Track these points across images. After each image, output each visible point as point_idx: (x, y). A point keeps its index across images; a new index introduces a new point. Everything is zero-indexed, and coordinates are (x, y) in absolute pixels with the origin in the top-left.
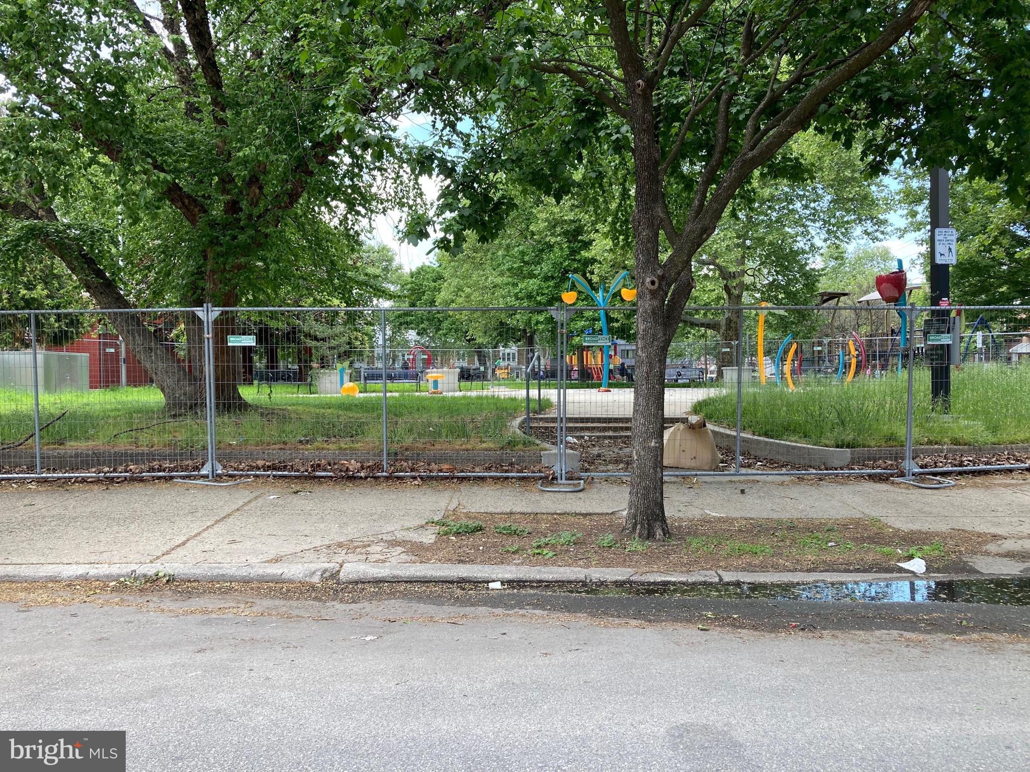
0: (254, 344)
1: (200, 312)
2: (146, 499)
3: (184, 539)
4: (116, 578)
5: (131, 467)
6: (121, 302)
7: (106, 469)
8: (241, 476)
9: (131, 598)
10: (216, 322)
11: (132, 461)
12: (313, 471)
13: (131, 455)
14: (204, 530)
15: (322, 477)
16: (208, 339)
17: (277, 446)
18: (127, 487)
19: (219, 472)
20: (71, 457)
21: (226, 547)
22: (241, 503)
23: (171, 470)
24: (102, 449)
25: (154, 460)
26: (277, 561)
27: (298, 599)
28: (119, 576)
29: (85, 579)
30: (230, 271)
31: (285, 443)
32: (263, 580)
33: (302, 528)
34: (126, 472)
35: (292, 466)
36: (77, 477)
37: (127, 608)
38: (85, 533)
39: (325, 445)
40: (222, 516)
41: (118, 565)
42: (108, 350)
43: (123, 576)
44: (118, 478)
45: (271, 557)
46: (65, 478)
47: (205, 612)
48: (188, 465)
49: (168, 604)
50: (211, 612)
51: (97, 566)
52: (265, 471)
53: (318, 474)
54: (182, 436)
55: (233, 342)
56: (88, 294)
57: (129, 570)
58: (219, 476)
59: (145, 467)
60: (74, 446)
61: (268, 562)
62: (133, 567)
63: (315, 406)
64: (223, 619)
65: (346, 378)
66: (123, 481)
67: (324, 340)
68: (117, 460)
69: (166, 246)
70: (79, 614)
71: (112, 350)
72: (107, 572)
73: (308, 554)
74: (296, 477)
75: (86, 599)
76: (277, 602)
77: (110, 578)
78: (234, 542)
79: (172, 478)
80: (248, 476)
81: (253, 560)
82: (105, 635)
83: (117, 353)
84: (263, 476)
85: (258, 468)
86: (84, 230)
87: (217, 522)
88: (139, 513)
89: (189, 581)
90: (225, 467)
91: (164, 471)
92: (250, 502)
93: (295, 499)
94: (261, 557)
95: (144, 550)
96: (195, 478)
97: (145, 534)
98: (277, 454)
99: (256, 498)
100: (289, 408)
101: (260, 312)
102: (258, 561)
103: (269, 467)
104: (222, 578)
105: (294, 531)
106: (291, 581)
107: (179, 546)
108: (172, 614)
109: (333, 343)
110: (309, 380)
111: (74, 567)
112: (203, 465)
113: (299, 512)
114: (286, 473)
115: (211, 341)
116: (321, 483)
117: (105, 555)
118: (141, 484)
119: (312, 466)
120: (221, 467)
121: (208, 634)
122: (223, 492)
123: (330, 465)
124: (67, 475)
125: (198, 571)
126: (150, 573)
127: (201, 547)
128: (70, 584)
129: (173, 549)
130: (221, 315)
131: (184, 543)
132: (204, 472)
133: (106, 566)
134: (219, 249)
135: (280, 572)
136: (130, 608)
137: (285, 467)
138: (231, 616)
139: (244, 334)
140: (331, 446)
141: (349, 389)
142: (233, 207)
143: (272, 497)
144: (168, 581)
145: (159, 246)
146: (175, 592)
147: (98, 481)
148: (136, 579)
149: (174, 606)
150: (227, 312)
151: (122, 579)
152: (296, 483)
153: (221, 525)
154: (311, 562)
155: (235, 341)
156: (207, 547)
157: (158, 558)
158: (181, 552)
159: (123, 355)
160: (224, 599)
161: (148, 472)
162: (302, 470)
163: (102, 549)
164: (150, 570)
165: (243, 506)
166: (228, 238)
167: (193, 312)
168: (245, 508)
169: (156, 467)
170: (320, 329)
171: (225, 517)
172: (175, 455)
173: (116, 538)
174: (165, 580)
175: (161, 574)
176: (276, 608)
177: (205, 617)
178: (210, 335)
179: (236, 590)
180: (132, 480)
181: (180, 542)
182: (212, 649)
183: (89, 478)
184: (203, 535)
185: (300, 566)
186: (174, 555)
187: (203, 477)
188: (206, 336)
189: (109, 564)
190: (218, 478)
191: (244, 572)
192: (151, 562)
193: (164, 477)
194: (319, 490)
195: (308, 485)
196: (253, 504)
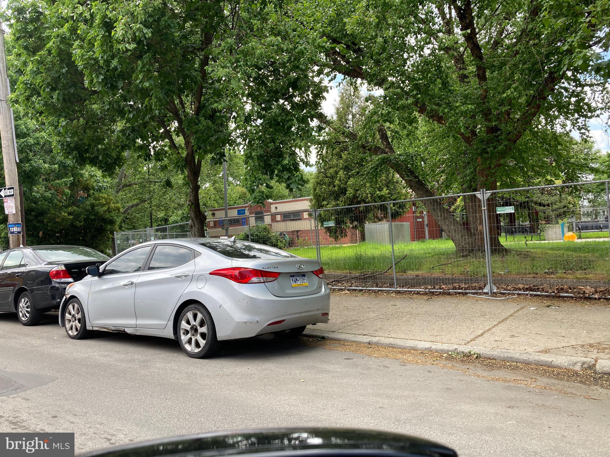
0: (514, 212)
1: (479, 195)
2: (454, 305)
3: (482, 332)
4: (447, 352)
5: (443, 286)
6: (428, 193)
7: (430, 287)
8: (509, 294)
9: (458, 365)
10: (488, 200)
11: (443, 283)
12: (559, 292)
13: (443, 279)
14: (493, 327)
15: (565, 297)
16: (484, 210)
17: (531, 276)
18: (442, 298)
19: (495, 291)
20: (411, 280)
21: (509, 339)
22: (512, 311)
23: (466, 289)
24: (426, 275)
25: (456, 283)
26: (546, 352)
27: (568, 381)
28: (448, 351)
29: (430, 350)
30: (493, 169)
31: (537, 274)
32: (539, 363)
33: (559, 331)
34: (441, 289)
35: (543, 289)
36: (415, 291)
37: (457, 371)
38: (425, 323)
39: (565, 276)
40: (502, 319)
41: (447, 345)
42: (418, 220)
43: (450, 351)
44: (436, 292)
45: (541, 349)
46: (409, 291)
47: (505, 381)
48: (475, 286)
49: (480, 372)
50: (509, 381)
51: (435, 343)
52: (524, 291)
53: (562, 294)
54: (469, 269)
55: (500, 211)
56: (411, 190)
57: (454, 348)
58: (494, 293)
59: (450, 286)
60: (411, 274)
61: (539, 352)
62: (456, 346)
63: (549, 249)
64: (519, 388)
65: (566, 229)
66: (439, 294)
67: (548, 205)
68: (435, 282)
69: (452, 158)
70: (432, 371)
71: (421, 220)
72: (441, 348)
73: (568, 350)
74: (546, 296)
75: (433, 363)
76: (553, 381)
77: (443, 351)
78: (513, 336)
79: (466, 293)
80: (514, 294)
81: (530, 350)
82: (449, 387)
83: (423, 221)
84: (523, 294)
85: (520, 290)
86: (408, 156)
87: (499, 323)
88: (451, 314)
89: (489, 359)
90: (498, 288)
91: (462, 289)
92: (518, 311)
93: (548, 310)
94: (534, 348)
95: (459, 336)
96: (480, 294)
97: (458, 327)
98: (530, 280)
99: (522, 308)
100: (531, 250)
101: (509, 192)
102: (532, 350)
103: (527, 289)
104: (511, 359)
105: (555, 333)
106: (559, 367)
107: (479, 336)
108: (484, 379)
109: (555, 207)
110: (539, 231)
111: (423, 343)
112: (485, 286)
113: (554, 320)
114: (539, 293)
115: (486, 211)
116: (565, 301)
117: (438, 338)
118: (449, 297)
119: (557, 289)
120: (496, 288)
121: (512, 396)
122: (499, 304)
123: (570, 289)
124: (409, 289)
125: (495, 353)
126: (465, 351)
127: (492, 339)
128: (423, 352)
129: (476, 338)
130: (491, 195)
131: (482, 335)
132: (485, 290)
133: (440, 344)
134: (486, 155)
135: (550, 360)
136: (459, 372)
137: (538, 289)
138: (523, 386)
139: (507, 206)
140: (569, 276)
141: (569, 237)
142: (493, 130)
143: (532, 309)
144: (477, 357)
145: (448, 159)
146: (482, 364)
147: (425, 294)
148: (458, 354)
149: (485, 374)
150: (495, 193)
151: (450, 353)
152: (547, 300)
153: (502, 324)
154: (572, 356)
155: (501, 210)
156: (497, 339)
157: (468, 342)
158: (481, 340)
159: (426, 222)
160: (514, 373)
161: (453, 289)
162: (550, 291)
163: (436, 334)
164: (466, 349)
165: (514, 313)
166: (492, 148)
167: (474, 195)
168: (516, 315)
169: (457, 287)
170: (545, 199)
171: (504, 320)
172: (468, 280)
173: (442, 328)
174: (475, 356)
175: (472, 352)
176: (554, 385)
177: (507, 384)
178: (486, 208)
179: (522, 368)
180: (444, 294)
181: (480, 333)
182: (518, 407)
183: (421, 291)
184: (493, 330)
185: (564, 357)
186: (477, 341)
187: (485, 293)
188: (483, 208)
189: (442, 343)
190: (494, 294)
191: (525, 357)
192: (465, 344)
193: (462, 293)
194: (566, 306)
195: (555, 302)
196: (520, 312)
